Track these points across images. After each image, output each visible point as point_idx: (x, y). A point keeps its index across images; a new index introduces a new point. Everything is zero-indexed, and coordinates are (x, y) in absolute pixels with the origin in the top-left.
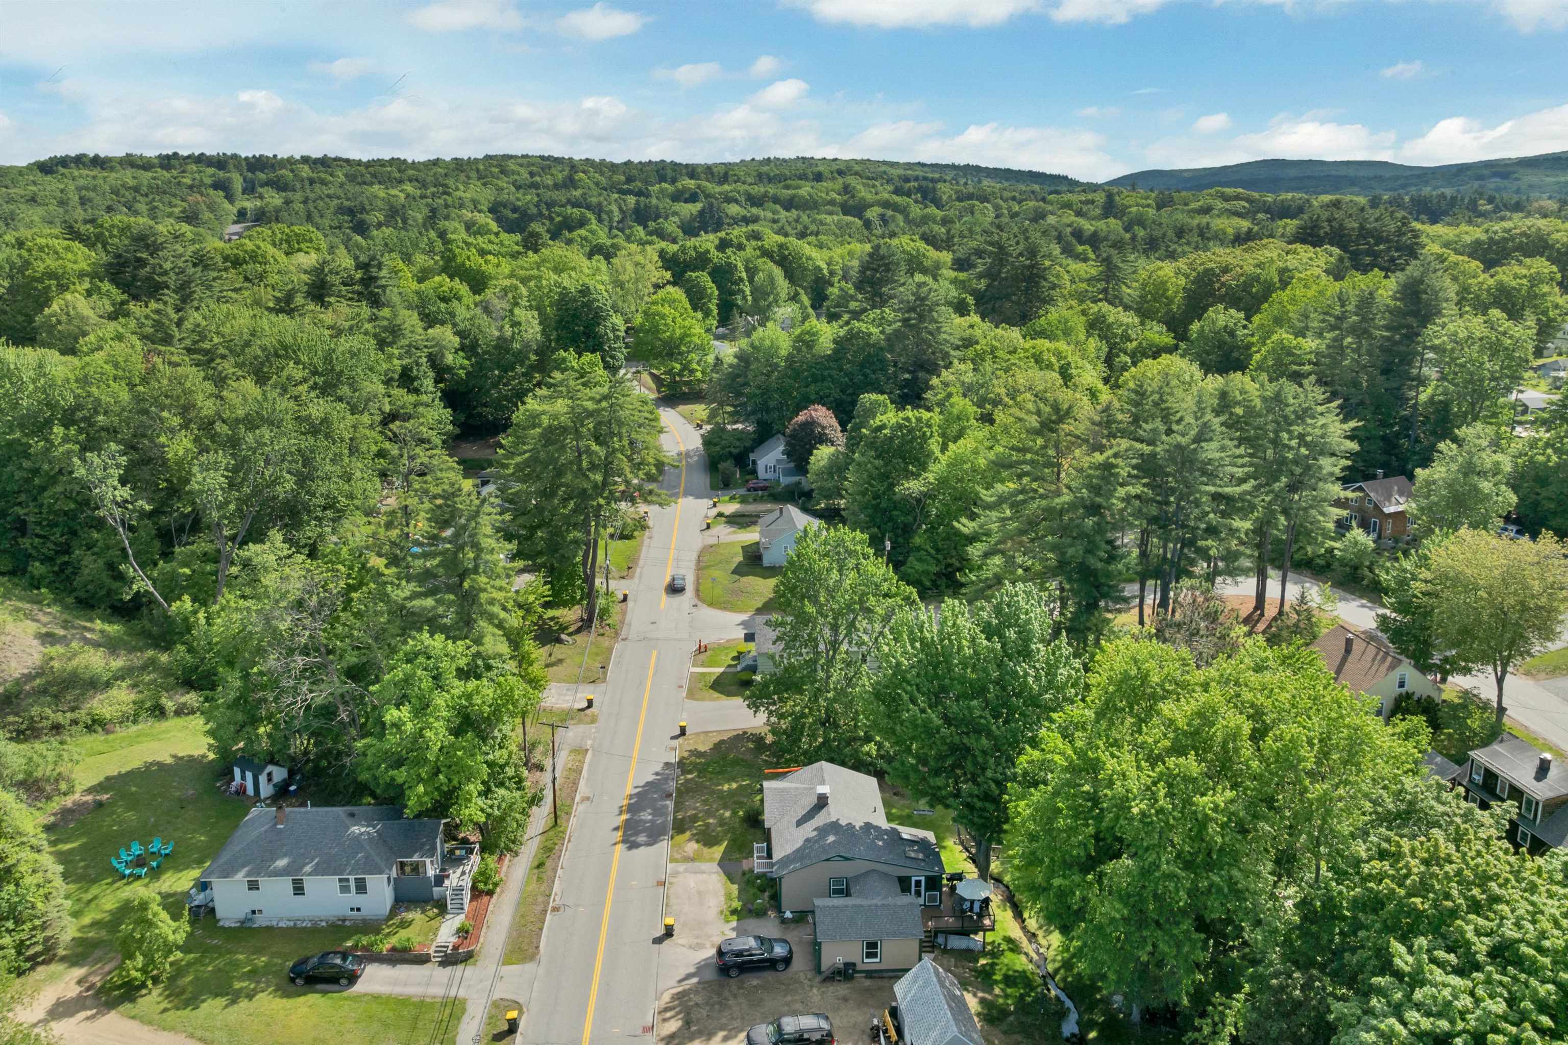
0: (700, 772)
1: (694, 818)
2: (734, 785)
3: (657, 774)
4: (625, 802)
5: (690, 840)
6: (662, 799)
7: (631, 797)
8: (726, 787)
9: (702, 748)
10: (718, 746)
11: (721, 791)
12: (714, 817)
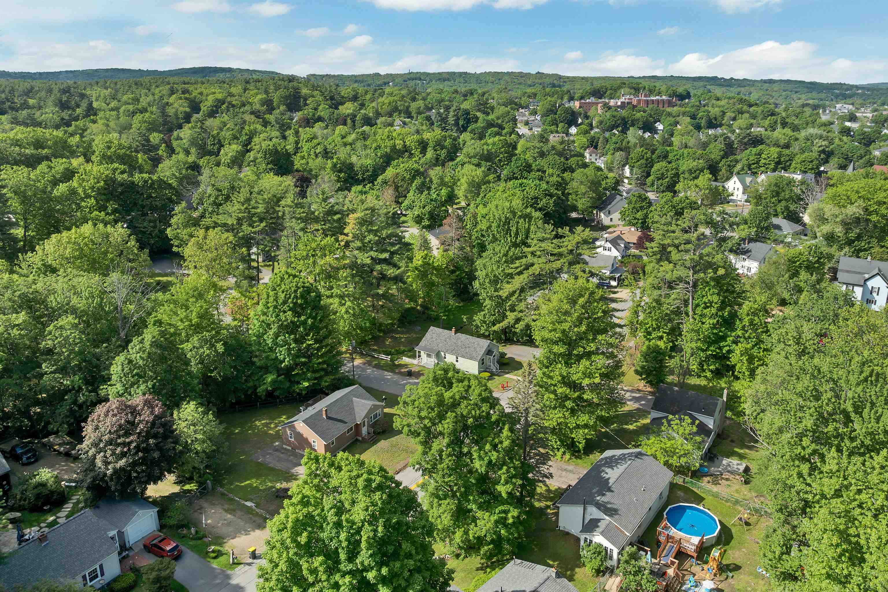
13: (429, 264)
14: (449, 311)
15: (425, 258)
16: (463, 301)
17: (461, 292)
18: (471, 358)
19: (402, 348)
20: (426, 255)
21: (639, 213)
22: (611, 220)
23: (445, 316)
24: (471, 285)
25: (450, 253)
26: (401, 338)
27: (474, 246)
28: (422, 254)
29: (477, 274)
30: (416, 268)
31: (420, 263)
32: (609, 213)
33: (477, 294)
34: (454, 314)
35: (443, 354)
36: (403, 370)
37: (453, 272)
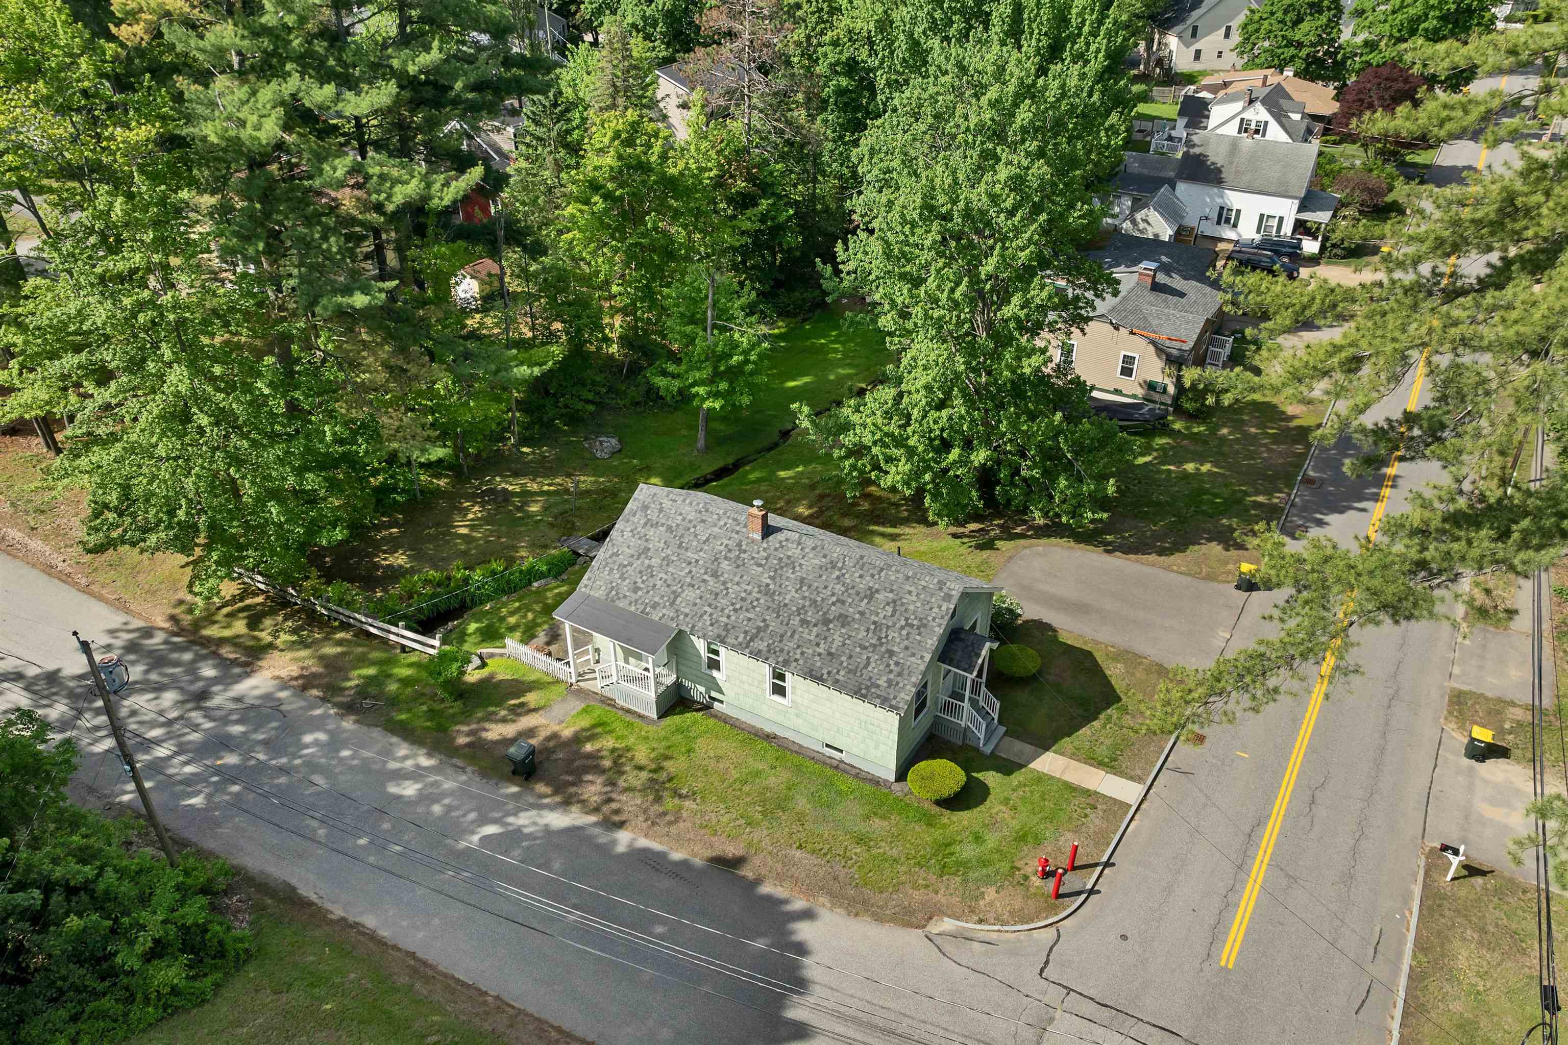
0: (1239, 501)
1: (1276, 439)
2: (1190, 467)
3: (1320, 523)
4: (1386, 492)
5: (1294, 417)
6: (1323, 481)
7: (1376, 498)
8: (1206, 468)
9: (1215, 549)
10: (1179, 547)
11: (1216, 464)
12: (1246, 435)
13: (643, 167)
14: (734, 373)
15: (630, 142)
16: (783, 313)
17: (778, 284)
18: (861, 692)
19: (527, 558)
20: (635, 127)
21: (1305, 26)
22: (1198, 55)
23: (716, 395)
24: (830, 258)
25: (737, 126)
26: (526, 495)
27: (823, 106)
28: (618, 121)
29: (857, 204)
30: (595, 186)
31: (609, 160)
32: (1194, 35)
33: (858, 300)
34: (753, 389)
35: (700, 645)
36: (495, 732)
37: (744, 201)
